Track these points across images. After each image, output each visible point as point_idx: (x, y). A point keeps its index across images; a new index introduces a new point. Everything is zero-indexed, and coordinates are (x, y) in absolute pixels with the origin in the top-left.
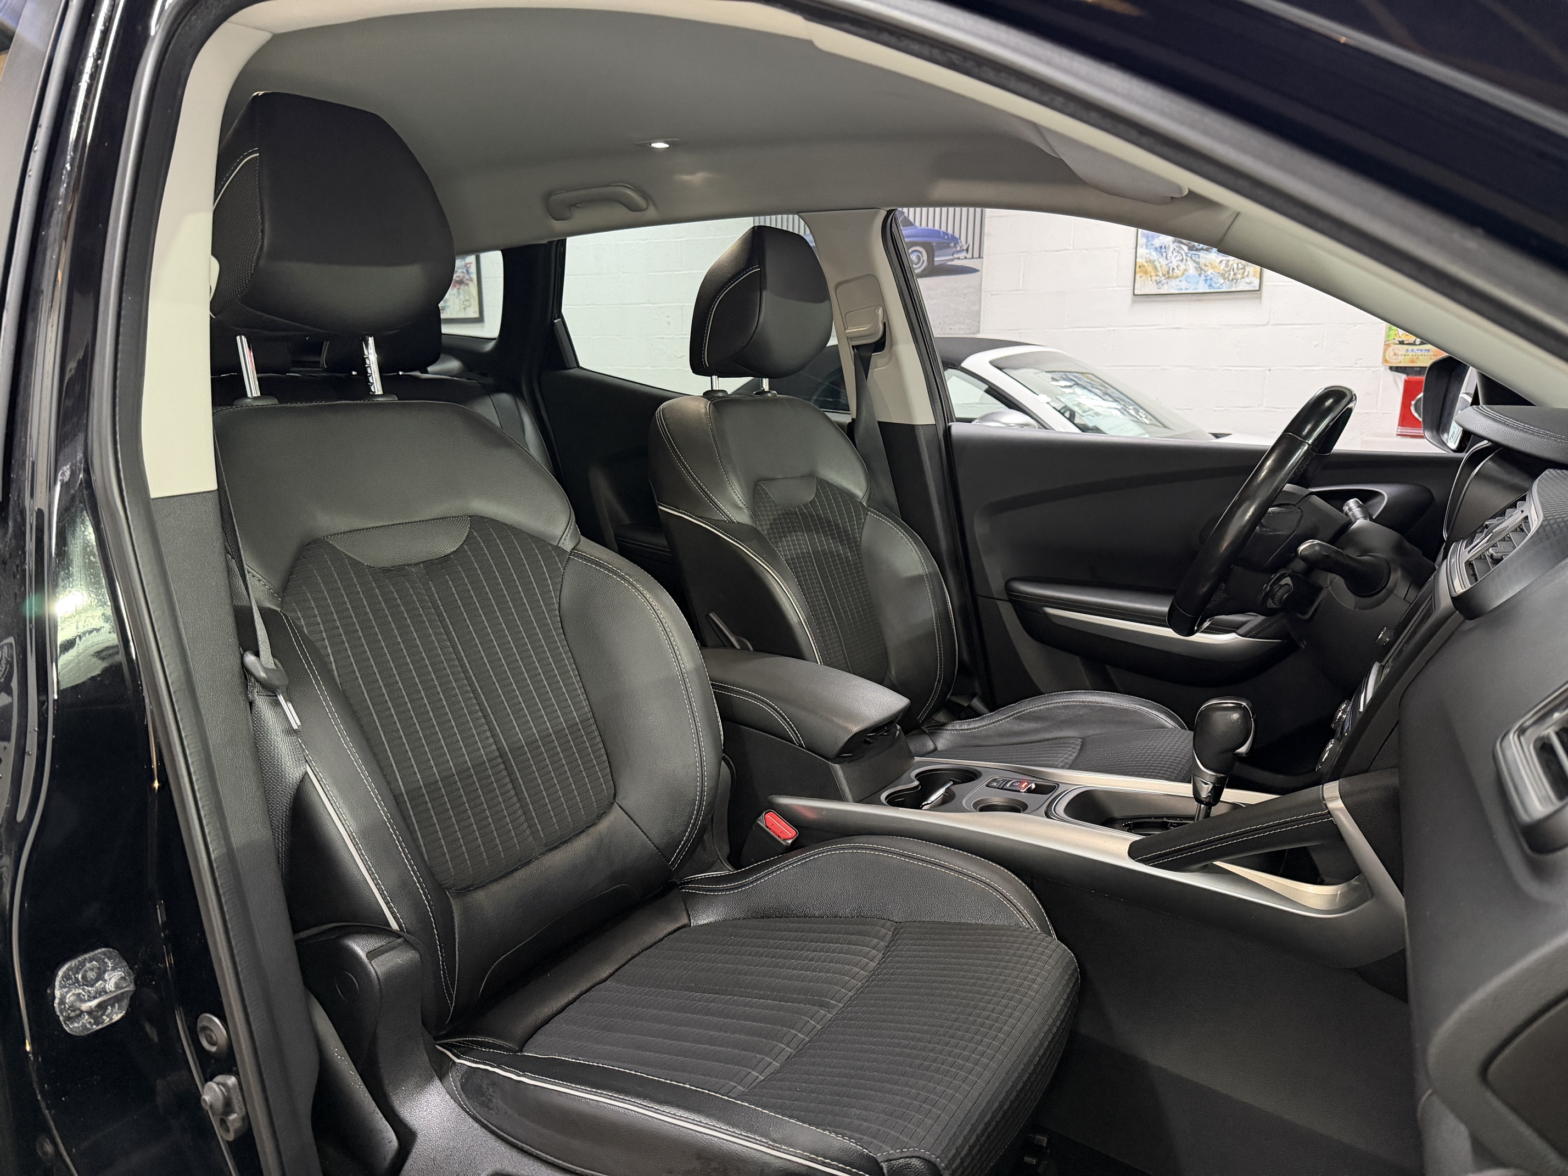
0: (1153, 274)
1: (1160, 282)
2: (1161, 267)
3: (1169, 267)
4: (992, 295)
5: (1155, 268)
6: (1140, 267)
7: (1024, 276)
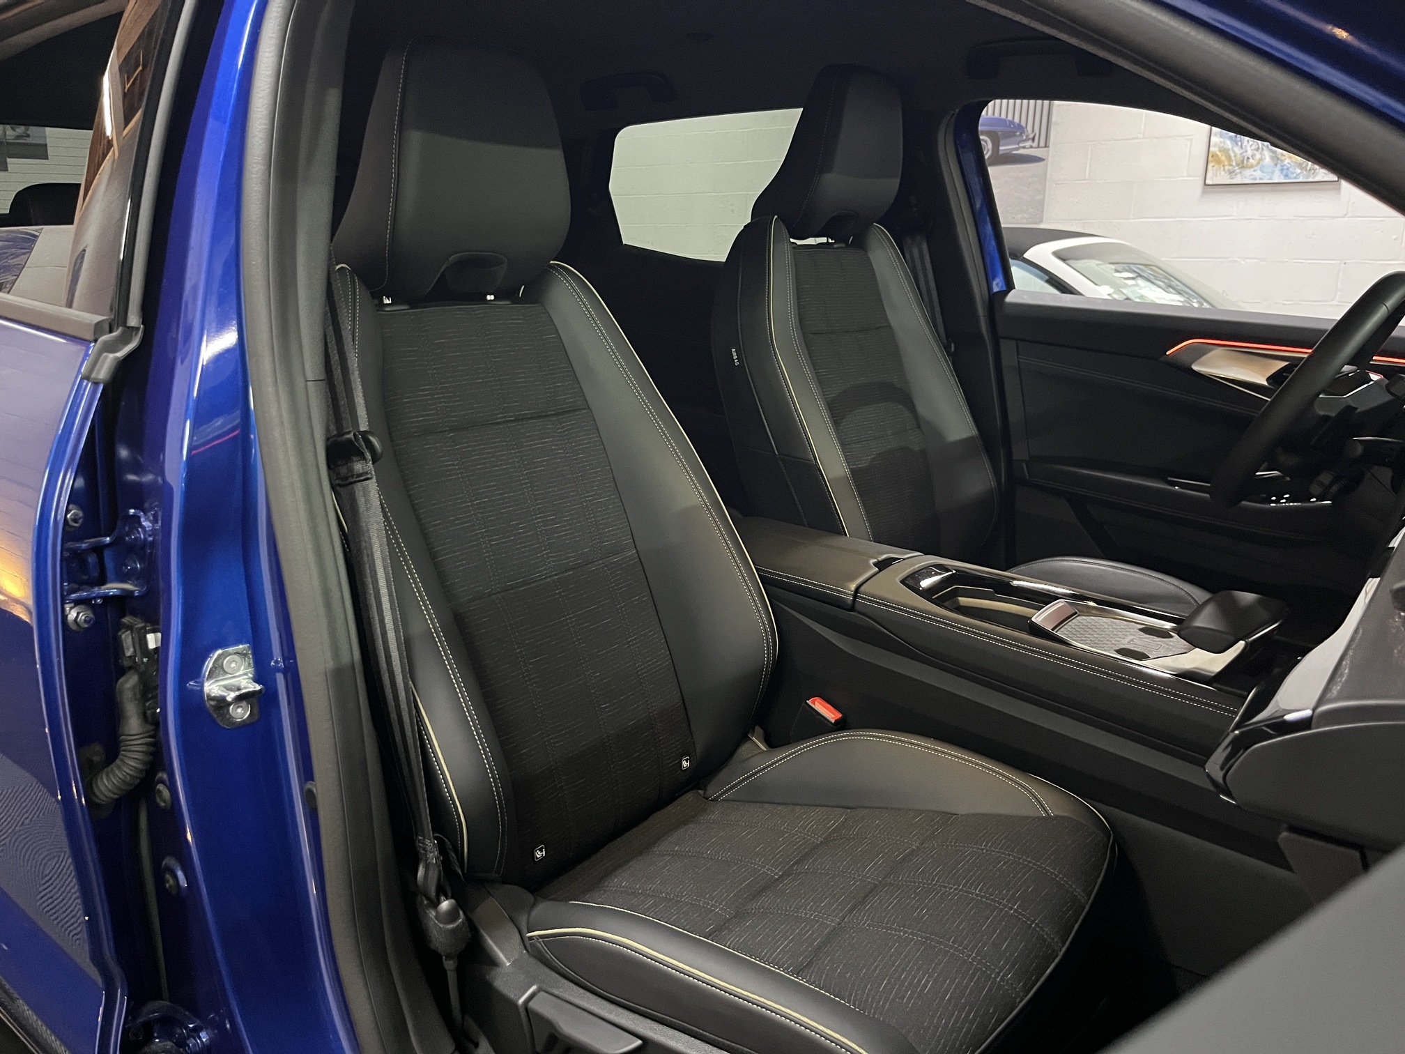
0: (1226, 163)
1: (1233, 172)
2: (1235, 156)
3: (1244, 157)
4: (1056, 184)
5: (1229, 158)
6: (1213, 156)
7: (1090, 165)
